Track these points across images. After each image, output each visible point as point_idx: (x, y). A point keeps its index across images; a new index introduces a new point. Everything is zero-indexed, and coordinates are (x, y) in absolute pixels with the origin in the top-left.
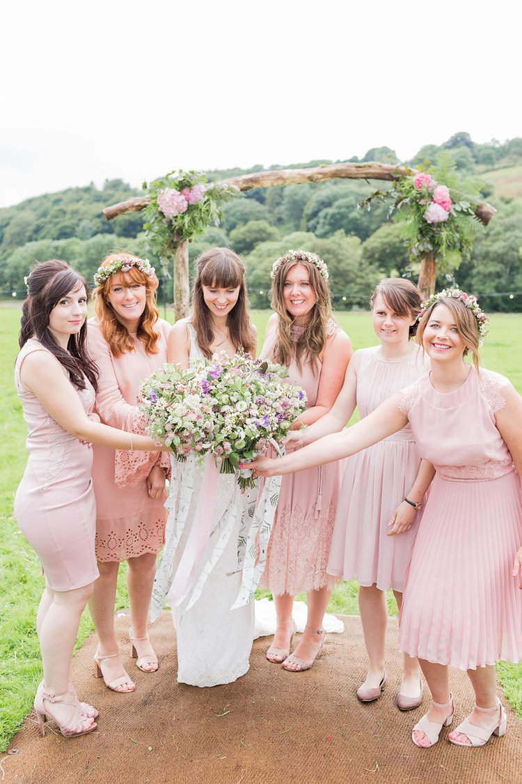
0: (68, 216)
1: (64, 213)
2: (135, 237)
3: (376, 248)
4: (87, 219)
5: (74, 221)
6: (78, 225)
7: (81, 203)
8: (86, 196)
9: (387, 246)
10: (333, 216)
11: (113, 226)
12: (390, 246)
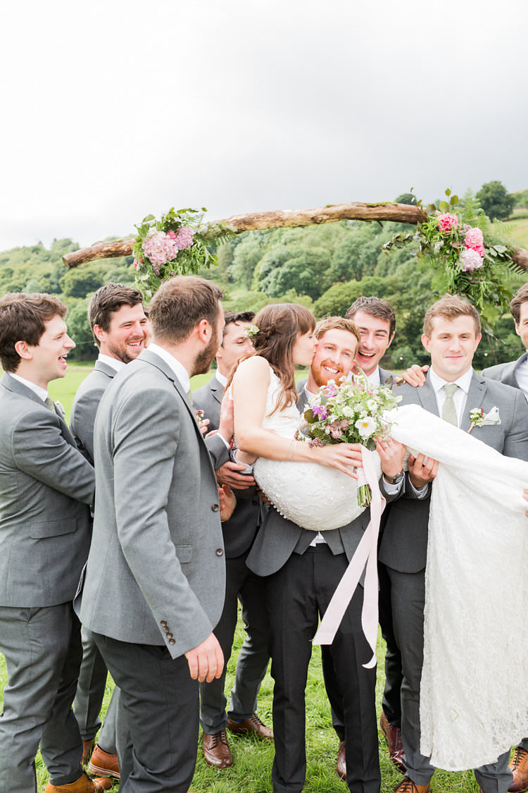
0: (15, 276)
1: (11, 272)
2: (84, 297)
3: (327, 307)
4: (34, 278)
5: (22, 281)
6: (25, 286)
7: (28, 262)
8: (34, 255)
9: (338, 305)
10: (284, 275)
11: (61, 286)
12: (342, 305)
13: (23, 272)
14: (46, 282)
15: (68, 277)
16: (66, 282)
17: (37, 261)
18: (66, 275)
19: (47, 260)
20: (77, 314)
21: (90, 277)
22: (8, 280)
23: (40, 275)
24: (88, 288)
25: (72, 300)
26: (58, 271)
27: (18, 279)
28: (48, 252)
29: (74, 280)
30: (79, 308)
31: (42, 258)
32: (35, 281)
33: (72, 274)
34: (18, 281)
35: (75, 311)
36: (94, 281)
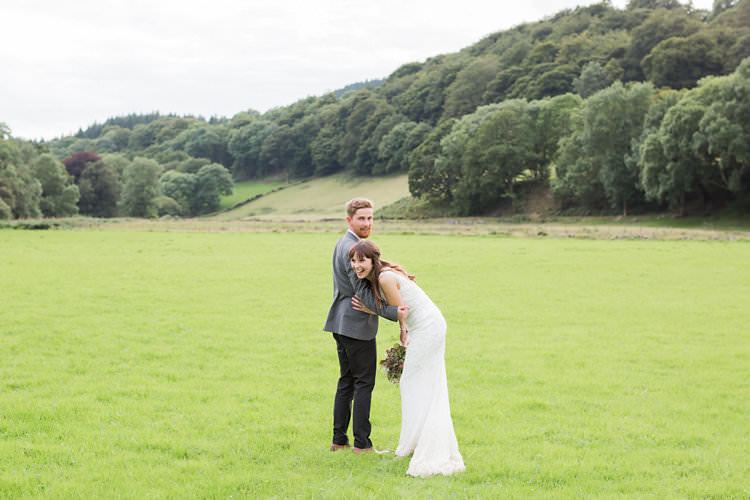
13: (574, 50)
14: (616, 67)
15: (658, 53)
16: (653, 63)
17: (600, 29)
18: (654, 50)
19: (618, 27)
20: (679, 117)
21: (702, 50)
22: (547, 67)
23: (606, 53)
24: (697, 71)
25: (667, 93)
26: (639, 44)
27: (566, 63)
28: (621, 12)
29: (669, 57)
30: (684, 105)
31: (608, 23)
32: (598, 64)
33: (667, 47)
34: (566, 66)
35: (673, 112)
36: (710, 57)
